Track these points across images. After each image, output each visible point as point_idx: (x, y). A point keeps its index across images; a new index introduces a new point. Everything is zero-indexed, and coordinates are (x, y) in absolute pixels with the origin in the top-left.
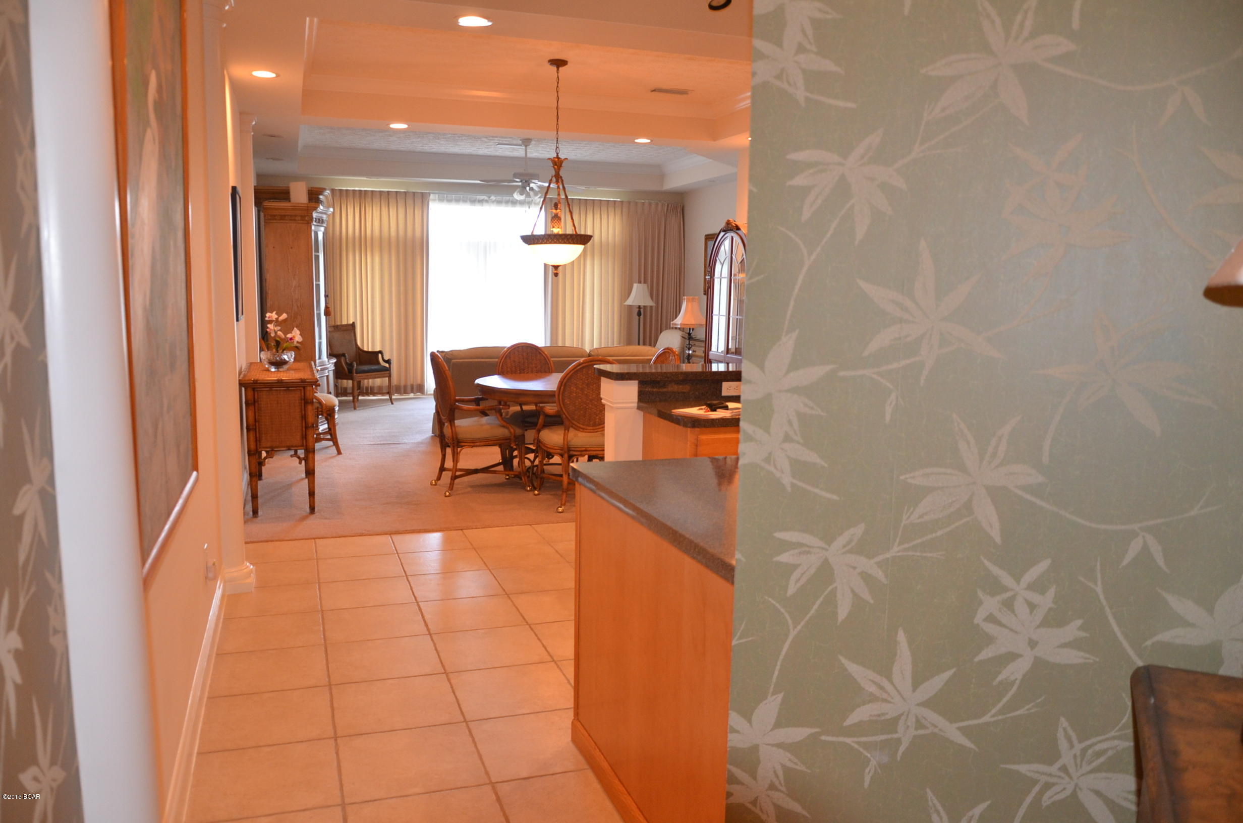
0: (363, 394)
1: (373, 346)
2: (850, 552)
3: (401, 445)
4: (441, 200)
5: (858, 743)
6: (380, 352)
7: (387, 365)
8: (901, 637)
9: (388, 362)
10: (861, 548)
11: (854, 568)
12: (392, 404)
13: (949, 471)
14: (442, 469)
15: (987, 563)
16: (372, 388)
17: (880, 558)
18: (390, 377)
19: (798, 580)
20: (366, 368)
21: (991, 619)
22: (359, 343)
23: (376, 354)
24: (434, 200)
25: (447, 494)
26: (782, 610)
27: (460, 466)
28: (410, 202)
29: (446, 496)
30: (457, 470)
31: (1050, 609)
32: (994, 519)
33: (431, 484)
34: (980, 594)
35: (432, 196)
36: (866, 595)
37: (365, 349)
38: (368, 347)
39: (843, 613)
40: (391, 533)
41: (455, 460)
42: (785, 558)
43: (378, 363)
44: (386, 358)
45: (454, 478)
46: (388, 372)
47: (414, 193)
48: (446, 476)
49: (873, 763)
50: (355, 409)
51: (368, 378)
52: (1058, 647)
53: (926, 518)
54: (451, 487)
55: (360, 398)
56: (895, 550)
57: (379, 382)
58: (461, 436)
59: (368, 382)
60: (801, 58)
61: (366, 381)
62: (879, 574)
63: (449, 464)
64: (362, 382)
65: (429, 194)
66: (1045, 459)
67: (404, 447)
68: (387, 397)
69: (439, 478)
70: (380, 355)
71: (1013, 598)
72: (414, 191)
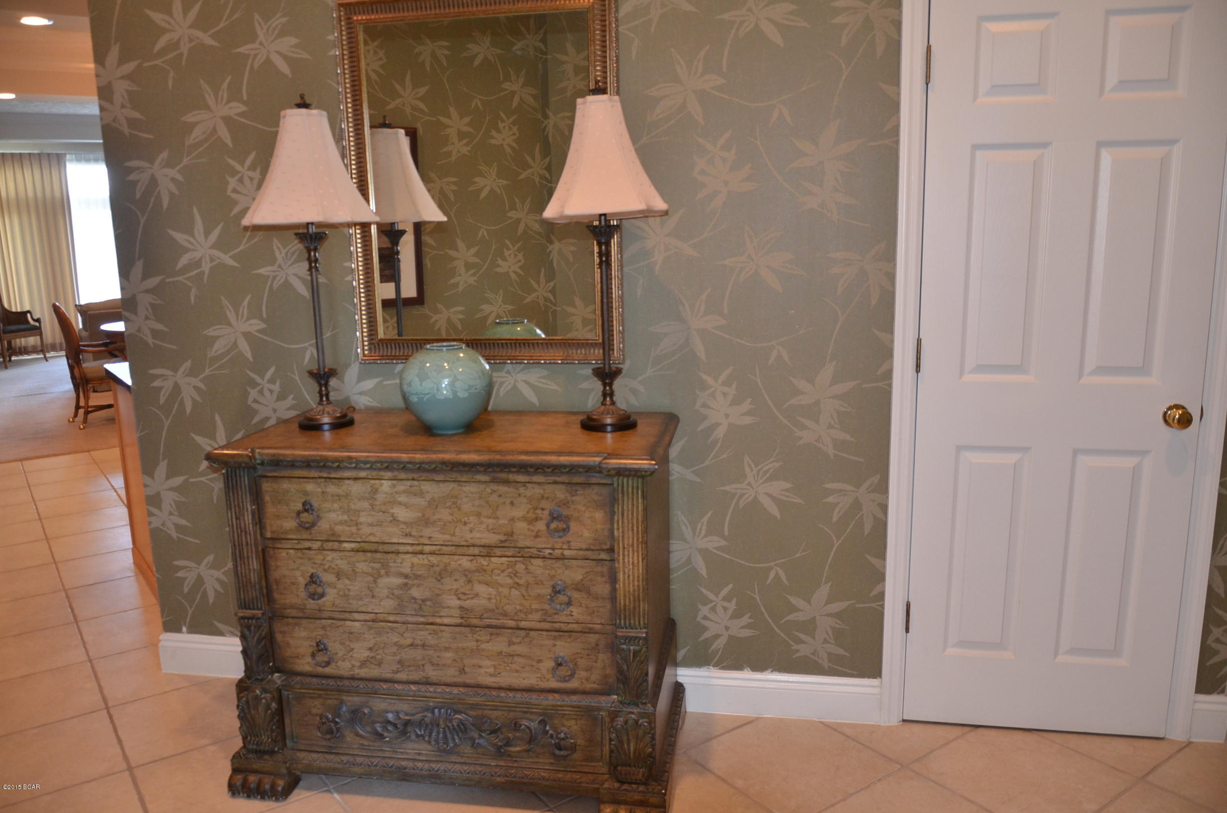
0: (16, 354)
1: (21, 306)
2: (187, 375)
3: (47, 395)
4: (79, 160)
5: (207, 479)
6: (29, 312)
7: (37, 324)
8: (217, 417)
9: (38, 320)
10: (192, 373)
11: (190, 384)
12: (47, 361)
13: (224, 326)
14: (78, 407)
15: (248, 372)
16: (25, 348)
17: (201, 377)
18: (41, 335)
19: (164, 396)
20: (14, 327)
21: (255, 401)
22: (6, 305)
23: (24, 314)
24: (71, 160)
25: (82, 427)
26: (159, 413)
27: (91, 403)
28: (45, 163)
29: (80, 429)
30: (89, 407)
31: (279, 392)
32: (248, 348)
33: (69, 421)
34: (248, 388)
35: (68, 157)
36: (198, 399)
37: (14, 310)
38: (16, 308)
39: (188, 410)
40: (21, 460)
41: (87, 398)
42: (156, 384)
43: (28, 322)
44: (36, 318)
45: (87, 413)
46: (38, 331)
47: (49, 155)
48: (81, 411)
49: (216, 489)
50: (6, 368)
51: (20, 337)
52: (286, 410)
53: (219, 353)
54: (85, 421)
55: (13, 358)
56: (207, 372)
57: (32, 341)
58: (89, 376)
59: (21, 342)
60: (124, 110)
61: (18, 340)
62: (202, 386)
63: (82, 403)
64: (13, 342)
65: (65, 154)
66: (265, 315)
67: (51, 395)
68: (42, 356)
69: (76, 415)
70: (29, 315)
71: (262, 389)
72: (49, 152)
